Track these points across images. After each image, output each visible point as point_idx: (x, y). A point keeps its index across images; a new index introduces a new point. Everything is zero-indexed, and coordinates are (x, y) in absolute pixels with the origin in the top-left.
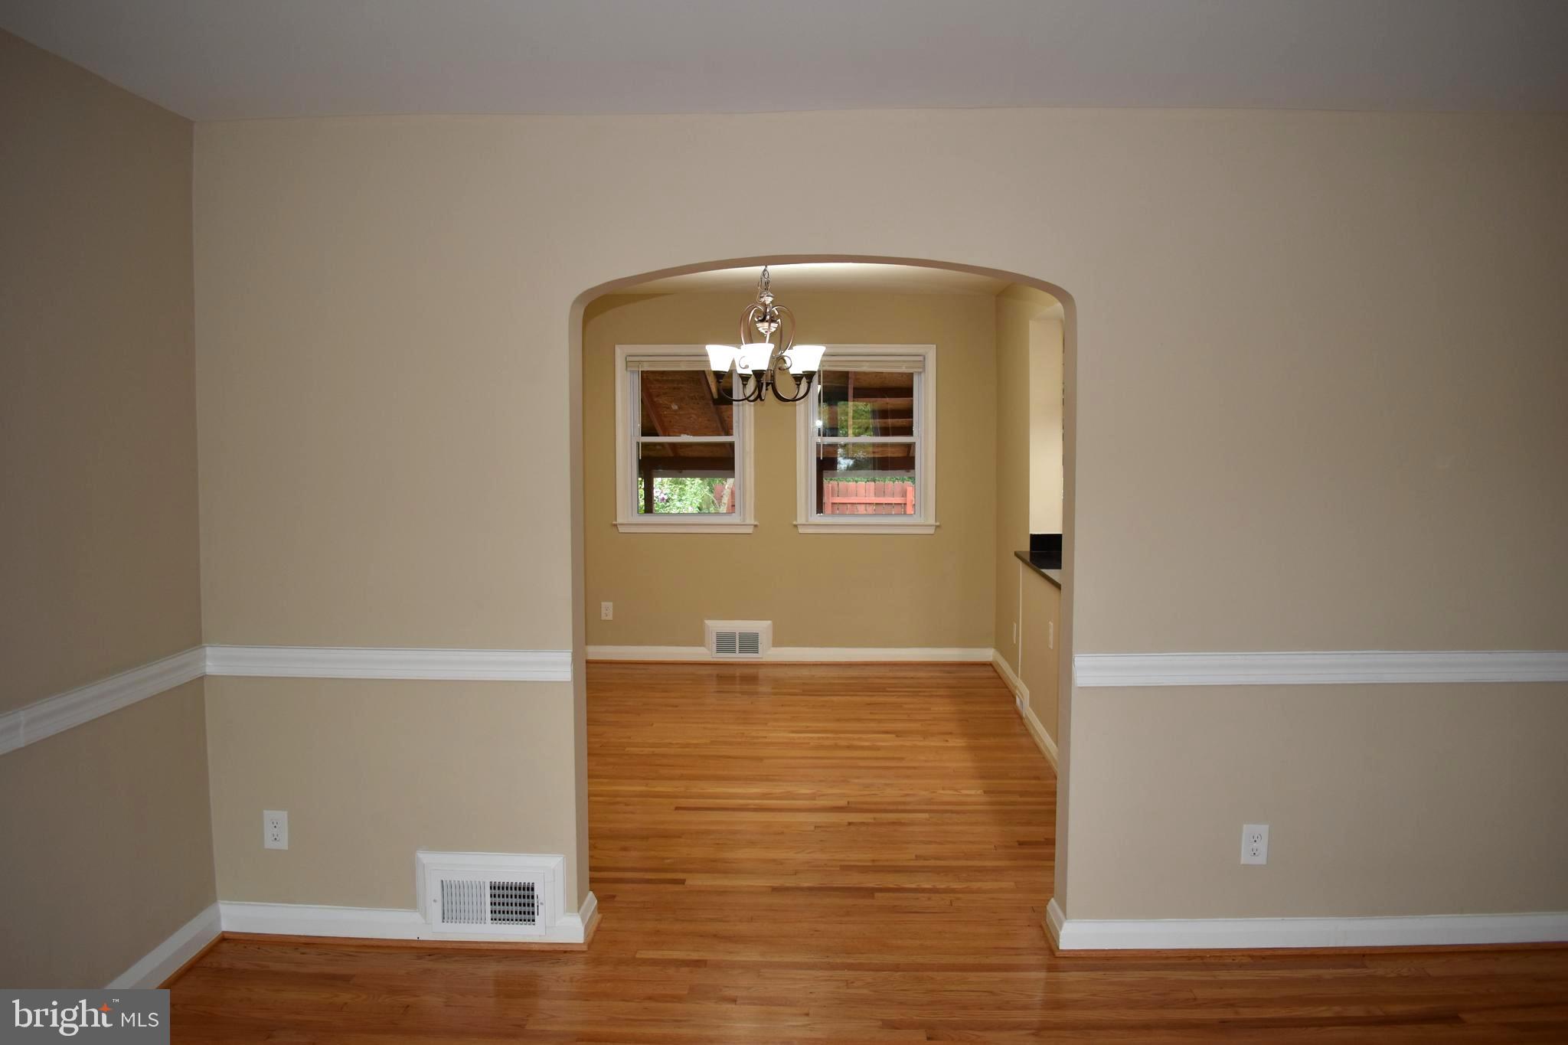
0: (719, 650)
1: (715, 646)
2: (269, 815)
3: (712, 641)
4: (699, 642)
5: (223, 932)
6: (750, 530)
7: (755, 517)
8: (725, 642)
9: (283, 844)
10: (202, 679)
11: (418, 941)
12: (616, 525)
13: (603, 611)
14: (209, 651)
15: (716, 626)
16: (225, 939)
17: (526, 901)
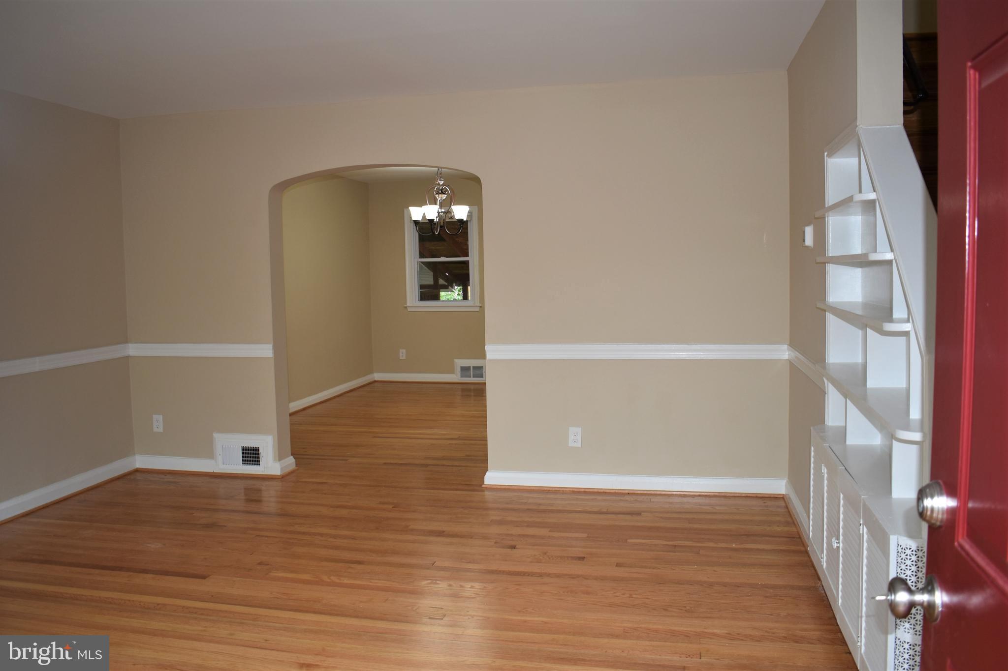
0: (462, 376)
1: (459, 374)
2: (155, 417)
3: (458, 370)
4: (451, 371)
5: (137, 468)
6: (477, 309)
7: (480, 302)
8: (465, 371)
9: (161, 430)
10: (128, 357)
11: (214, 473)
12: (406, 307)
13: (401, 354)
14: (130, 345)
15: (460, 363)
16: (137, 471)
17: (256, 456)
